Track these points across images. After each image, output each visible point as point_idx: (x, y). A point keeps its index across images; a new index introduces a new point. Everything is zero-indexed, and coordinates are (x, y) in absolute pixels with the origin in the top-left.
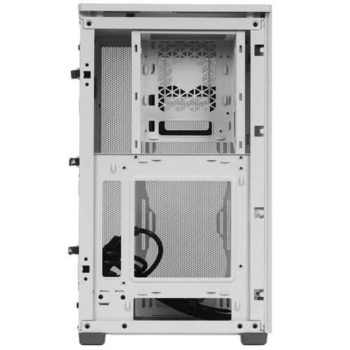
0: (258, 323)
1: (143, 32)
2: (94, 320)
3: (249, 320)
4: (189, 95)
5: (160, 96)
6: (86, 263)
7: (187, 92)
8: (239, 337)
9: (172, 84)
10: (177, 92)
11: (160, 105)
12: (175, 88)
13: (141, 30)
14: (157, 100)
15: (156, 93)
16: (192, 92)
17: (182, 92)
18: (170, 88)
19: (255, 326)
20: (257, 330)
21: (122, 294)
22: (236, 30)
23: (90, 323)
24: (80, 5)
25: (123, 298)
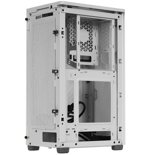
1: (81, 16)
3: (117, 140)
6: (63, 117)
19: (119, 142)
21: (74, 130)
22: (112, 19)
25: (75, 132)
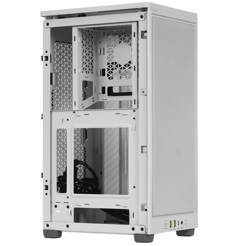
0: (144, 227)
1: (79, 27)
2: (51, 221)
3: (138, 225)
4: (124, 68)
5: (108, 69)
6: (47, 184)
7: (123, 66)
8: (133, 236)
9: (114, 61)
10: (117, 66)
11: (108, 75)
12: (116, 63)
13: (77, 26)
14: (107, 72)
15: (106, 67)
16: (125, 65)
17: (120, 66)
18: (113, 63)
19: (142, 229)
20: (143, 232)
21: (67, 204)
22: (132, 22)
23: (49, 223)
24: (41, 12)
25: (68, 207)
